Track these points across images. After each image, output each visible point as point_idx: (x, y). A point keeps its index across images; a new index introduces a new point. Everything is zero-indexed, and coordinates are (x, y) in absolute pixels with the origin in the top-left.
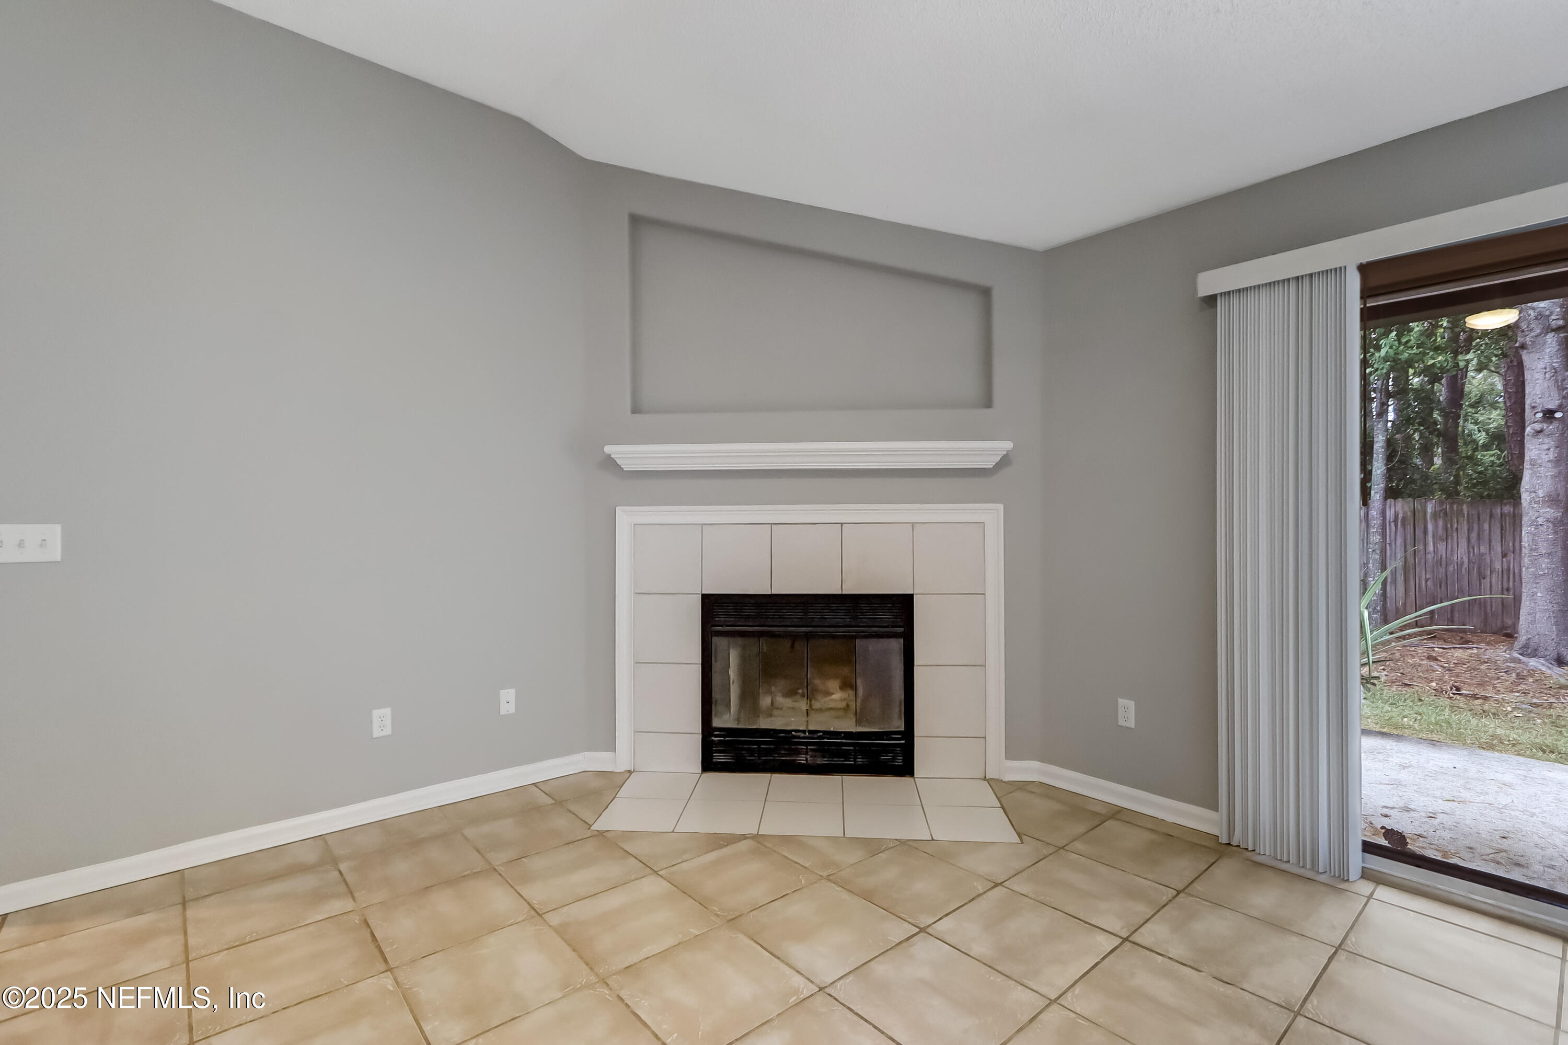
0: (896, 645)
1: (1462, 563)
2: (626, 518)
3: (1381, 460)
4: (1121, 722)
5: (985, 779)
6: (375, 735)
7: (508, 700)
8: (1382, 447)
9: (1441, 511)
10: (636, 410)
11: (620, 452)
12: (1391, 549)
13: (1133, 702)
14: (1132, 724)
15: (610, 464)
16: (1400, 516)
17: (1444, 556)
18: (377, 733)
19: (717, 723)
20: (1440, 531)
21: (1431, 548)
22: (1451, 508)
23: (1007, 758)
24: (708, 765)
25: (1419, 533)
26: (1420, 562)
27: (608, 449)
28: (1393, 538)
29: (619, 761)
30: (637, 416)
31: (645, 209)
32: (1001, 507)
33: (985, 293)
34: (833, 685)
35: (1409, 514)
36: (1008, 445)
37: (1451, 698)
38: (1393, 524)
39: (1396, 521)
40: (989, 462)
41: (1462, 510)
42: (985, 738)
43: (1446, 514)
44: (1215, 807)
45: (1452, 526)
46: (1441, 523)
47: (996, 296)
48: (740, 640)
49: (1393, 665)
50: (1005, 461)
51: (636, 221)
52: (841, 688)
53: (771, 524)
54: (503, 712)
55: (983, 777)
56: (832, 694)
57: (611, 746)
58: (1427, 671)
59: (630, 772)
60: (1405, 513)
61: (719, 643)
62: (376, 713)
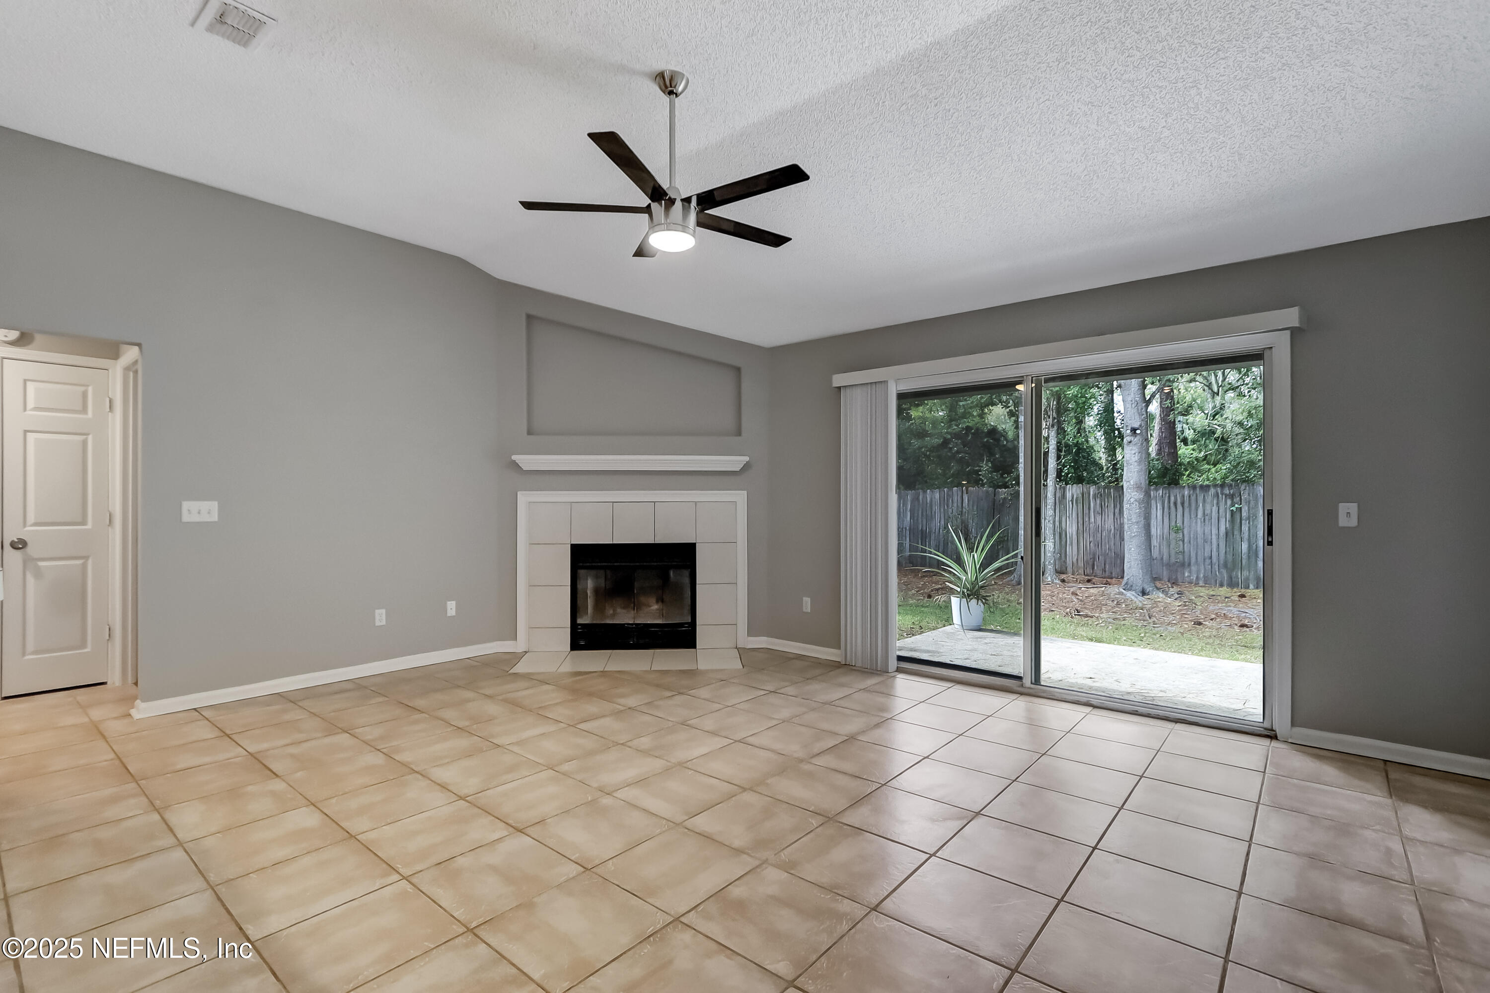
0: (686, 573)
1: (1111, 530)
2: (523, 498)
3: (1053, 458)
4: (804, 610)
5: (736, 648)
6: (376, 625)
7: (451, 608)
8: (1054, 449)
9: (1099, 493)
10: (530, 432)
11: (519, 459)
12: (1070, 521)
13: (809, 599)
14: (809, 610)
15: (515, 466)
16: (1075, 497)
17: (1100, 525)
18: (378, 623)
19: (580, 621)
20: (1098, 508)
21: (1092, 520)
22: (1104, 491)
23: (748, 635)
24: (575, 646)
25: (1086, 511)
26: (1086, 530)
27: (514, 457)
28: (1071, 512)
29: (518, 646)
30: (529, 436)
31: (533, 312)
32: (745, 492)
33: (738, 370)
34: (652, 600)
35: (1080, 495)
36: (747, 459)
37: (1072, 617)
38: (1071, 503)
39: (1072, 501)
40: (737, 468)
41: (1110, 493)
42: (736, 625)
43: (1101, 495)
44: (840, 648)
45: (1105, 504)
46: (1098, 502)
47: (743, 372)
48: (593, 572)
49: (1050, 599)
50: (747, 467)
51: (529, 317)
52: (657, 602)
53: (613, 502)
54: (449, 615)
55: (735, 647)
56: (651, 606)
57: (515, 638)
58: (1068, 602)
59: (526, 652)
60: (1077, 495)
61: (582, 572)
62: (377, 611)
